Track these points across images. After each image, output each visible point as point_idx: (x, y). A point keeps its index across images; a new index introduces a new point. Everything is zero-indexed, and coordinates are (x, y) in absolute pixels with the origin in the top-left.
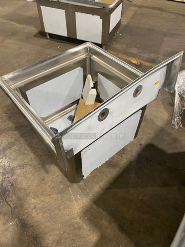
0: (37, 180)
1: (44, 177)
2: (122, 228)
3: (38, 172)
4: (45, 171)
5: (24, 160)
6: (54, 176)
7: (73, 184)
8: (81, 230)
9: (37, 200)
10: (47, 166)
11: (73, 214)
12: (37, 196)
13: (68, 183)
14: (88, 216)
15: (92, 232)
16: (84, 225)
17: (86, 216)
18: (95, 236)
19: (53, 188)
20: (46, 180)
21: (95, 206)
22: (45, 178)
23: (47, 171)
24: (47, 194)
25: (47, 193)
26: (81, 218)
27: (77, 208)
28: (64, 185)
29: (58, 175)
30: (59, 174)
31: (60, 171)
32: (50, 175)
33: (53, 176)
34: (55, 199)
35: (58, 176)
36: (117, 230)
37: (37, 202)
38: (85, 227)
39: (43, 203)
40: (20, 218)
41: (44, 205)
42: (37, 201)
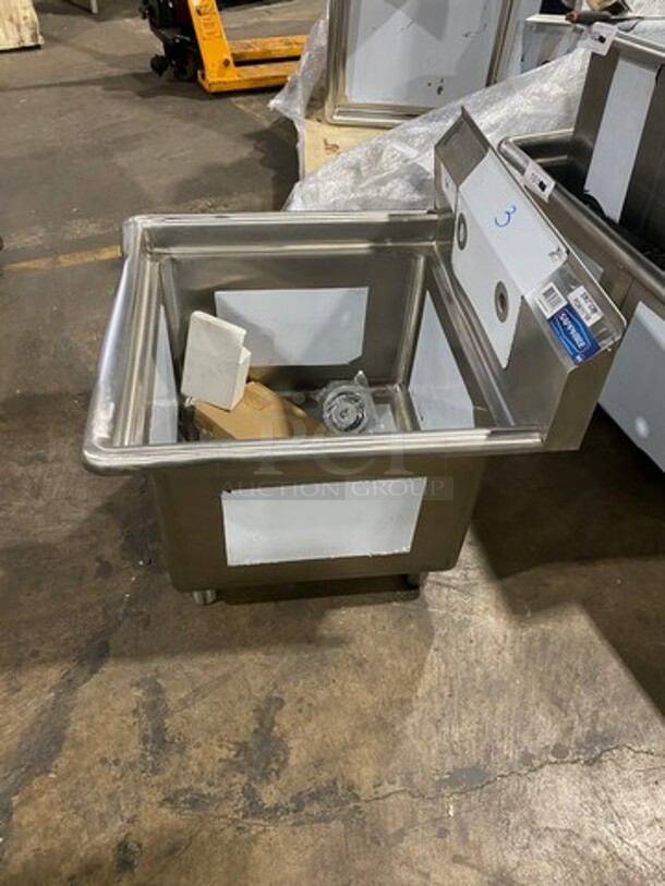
0: (352, 681)
1: (352, 656)
2: (585, 558)
3: (326, 668)
4: (338, 646)
5: (253, 689)
6: (370, 629)
7: (421, 596)
8: (551, 640)
9: (418, 708)
10: (324, 631)
11: (505, 637)
12: (402, 701)
13: (411, 605)
14: (526, 607)
15: (566, 620)
16: (542, 626)
17: (524, 612)
18: (577, 617)
19: (403, 648)
20: (364, 656)
21: (509, 581)
22: (357, 656)
23: (339, 641)
24: (413, 672)
25: (409, 672)
26: (523, 624)
27: (491, 619)
28: (411, 617)
29: (369, 619)
30: (369, 615)
31: (363, 609)
32: (358, 639)
33: (366, 630)
34: (440, 660)
35: (374, 618)
36: (584, 569)
37: (424, 711)
38: (550, 627)
39: (435, 696)
40: (447, 776)
41: (441, 695)
42: (421, 709)
